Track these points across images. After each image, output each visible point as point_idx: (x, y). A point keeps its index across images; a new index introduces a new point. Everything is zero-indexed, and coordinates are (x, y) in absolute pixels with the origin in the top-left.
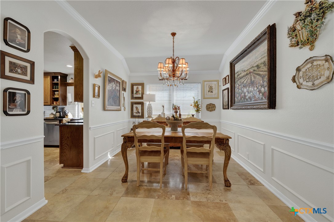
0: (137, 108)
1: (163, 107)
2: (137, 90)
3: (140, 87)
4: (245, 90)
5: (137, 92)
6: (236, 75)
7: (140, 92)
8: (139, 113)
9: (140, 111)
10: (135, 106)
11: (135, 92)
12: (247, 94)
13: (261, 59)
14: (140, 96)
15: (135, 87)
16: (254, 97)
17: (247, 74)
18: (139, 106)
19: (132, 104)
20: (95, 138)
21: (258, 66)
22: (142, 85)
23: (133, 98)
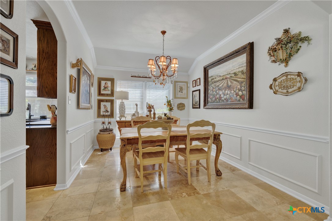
0: (105, 106)
1: (137, 105)
2: (106, 86)
3: (109, 83)
4: (221, 93)
5: (105, 88)
6: (210, 79)
7: (110, 88)
8: (107, 111)
9: (109, 110)
10: (102, 104)
11: (102, 88)
12: (222, 96)
13: (239, 68)
14: (109, 92)
15: (103, 83)
16: (231, 98)
17: (223, 79)
18: (108, 105)
19: (100, 101)
20: (71, 144)
21: (235, 74)
22: (112, 80)
23: (100, 94)
